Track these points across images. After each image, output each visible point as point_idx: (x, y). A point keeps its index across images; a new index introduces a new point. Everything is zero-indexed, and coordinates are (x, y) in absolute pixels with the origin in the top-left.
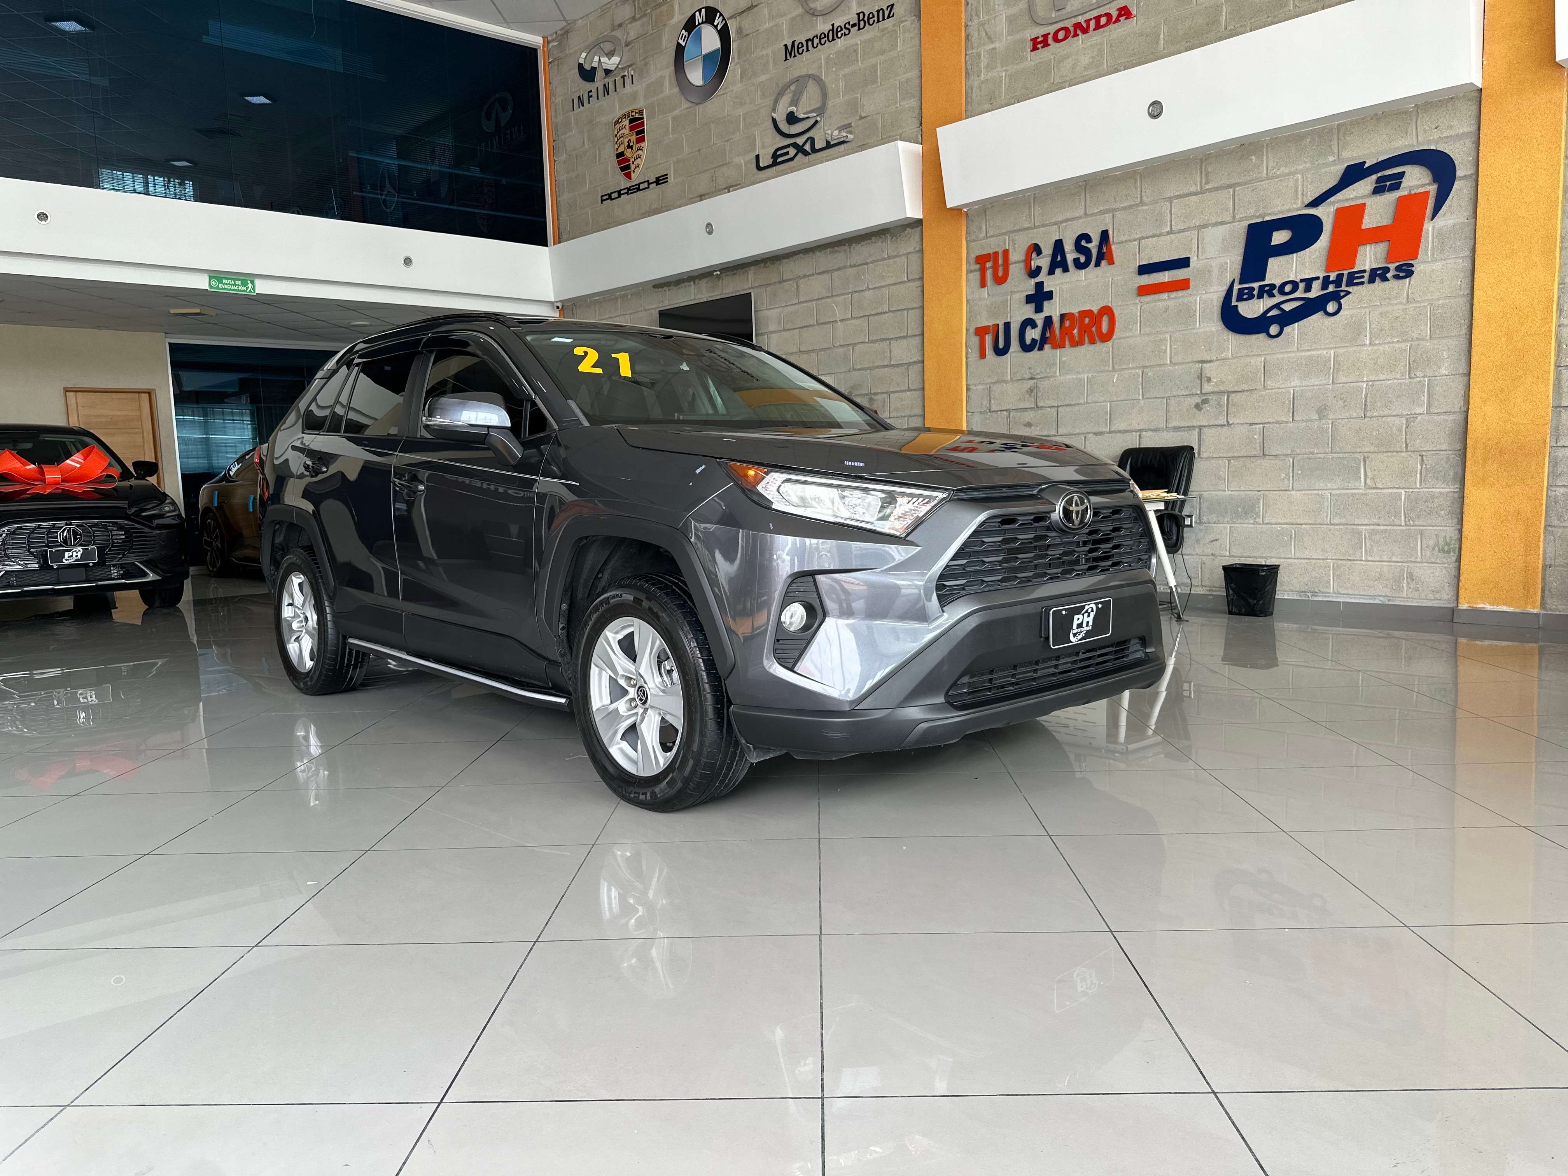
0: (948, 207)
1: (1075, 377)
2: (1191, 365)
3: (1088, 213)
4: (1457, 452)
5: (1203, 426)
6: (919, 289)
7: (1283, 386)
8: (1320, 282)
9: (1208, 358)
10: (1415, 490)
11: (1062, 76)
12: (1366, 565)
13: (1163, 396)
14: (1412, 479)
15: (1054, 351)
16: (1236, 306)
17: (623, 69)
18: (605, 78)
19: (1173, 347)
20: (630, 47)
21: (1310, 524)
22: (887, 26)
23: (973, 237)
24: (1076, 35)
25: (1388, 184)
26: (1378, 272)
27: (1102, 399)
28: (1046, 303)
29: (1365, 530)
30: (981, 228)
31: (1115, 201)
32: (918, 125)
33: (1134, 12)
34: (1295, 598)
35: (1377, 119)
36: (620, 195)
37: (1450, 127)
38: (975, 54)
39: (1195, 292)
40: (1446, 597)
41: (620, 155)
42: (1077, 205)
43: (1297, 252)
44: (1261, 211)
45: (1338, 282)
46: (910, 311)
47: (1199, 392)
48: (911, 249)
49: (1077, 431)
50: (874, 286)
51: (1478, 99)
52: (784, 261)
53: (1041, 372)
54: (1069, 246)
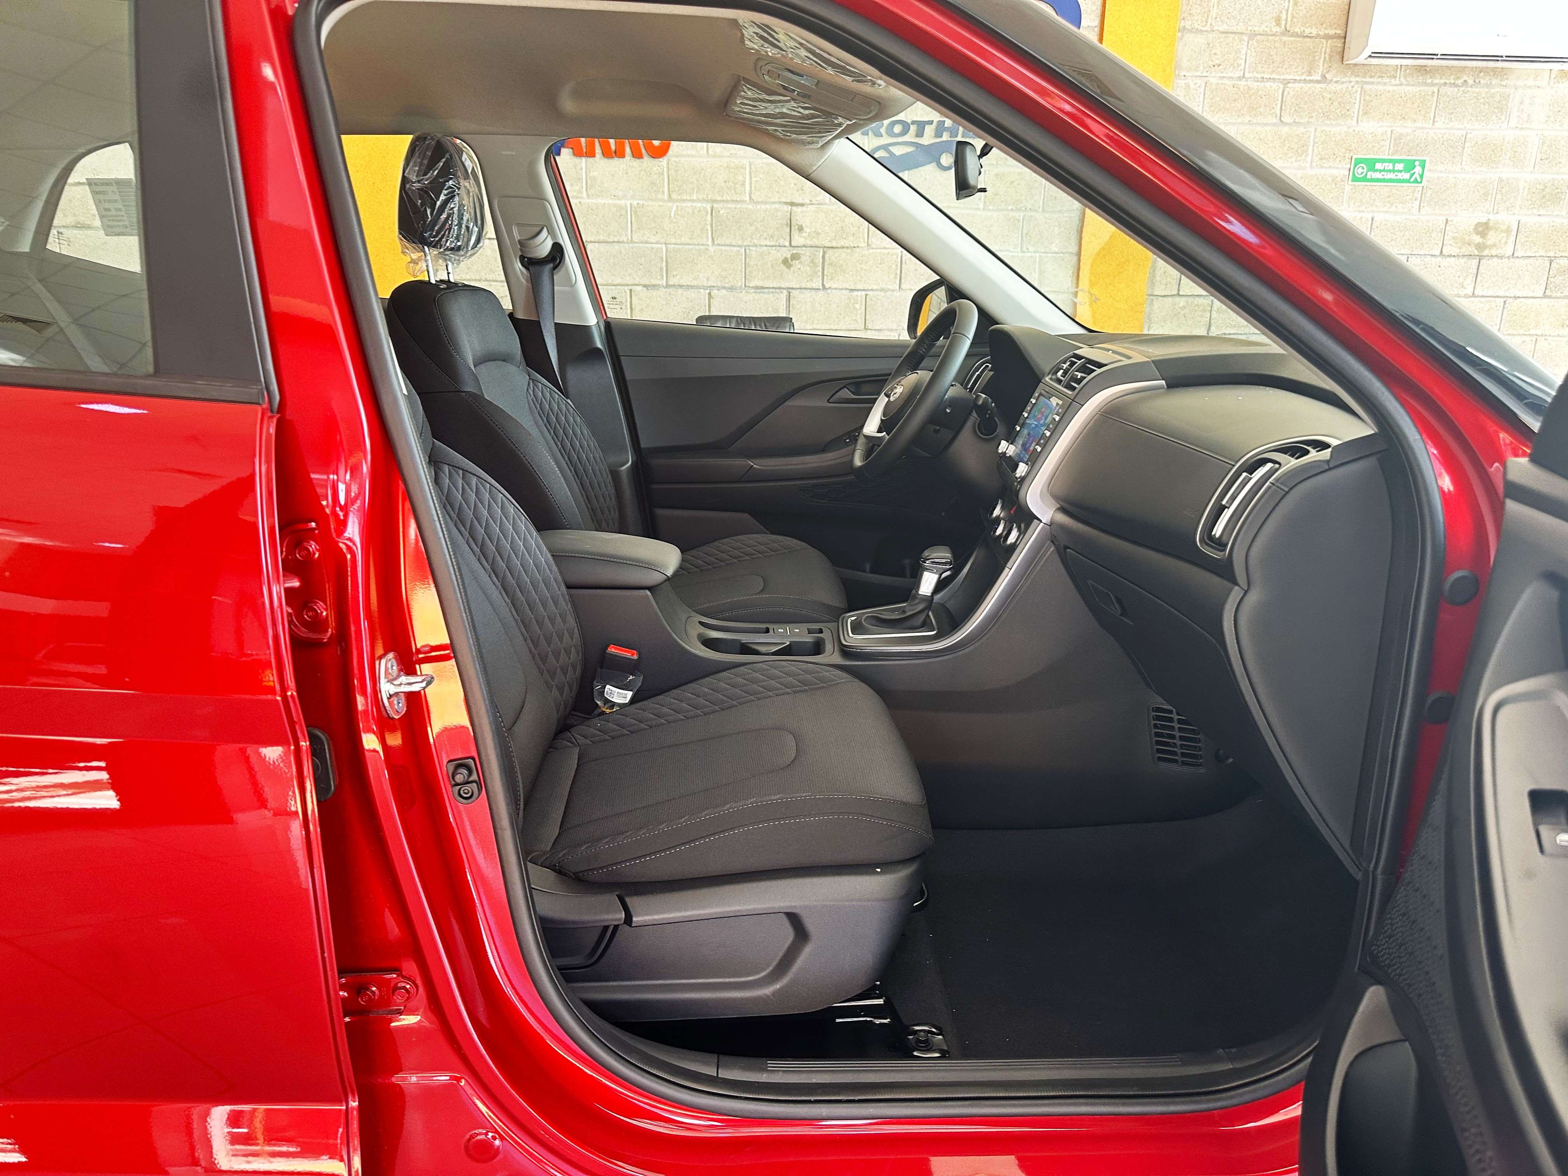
1: (611, 202)
2: (777, 206)
5: (793, 288)
8: (933, 127)
9: (800, 201)
13: (740, 243)
19: (753, 179)
27: (653, 239)
47: (787, 244)
49: (618, 281)
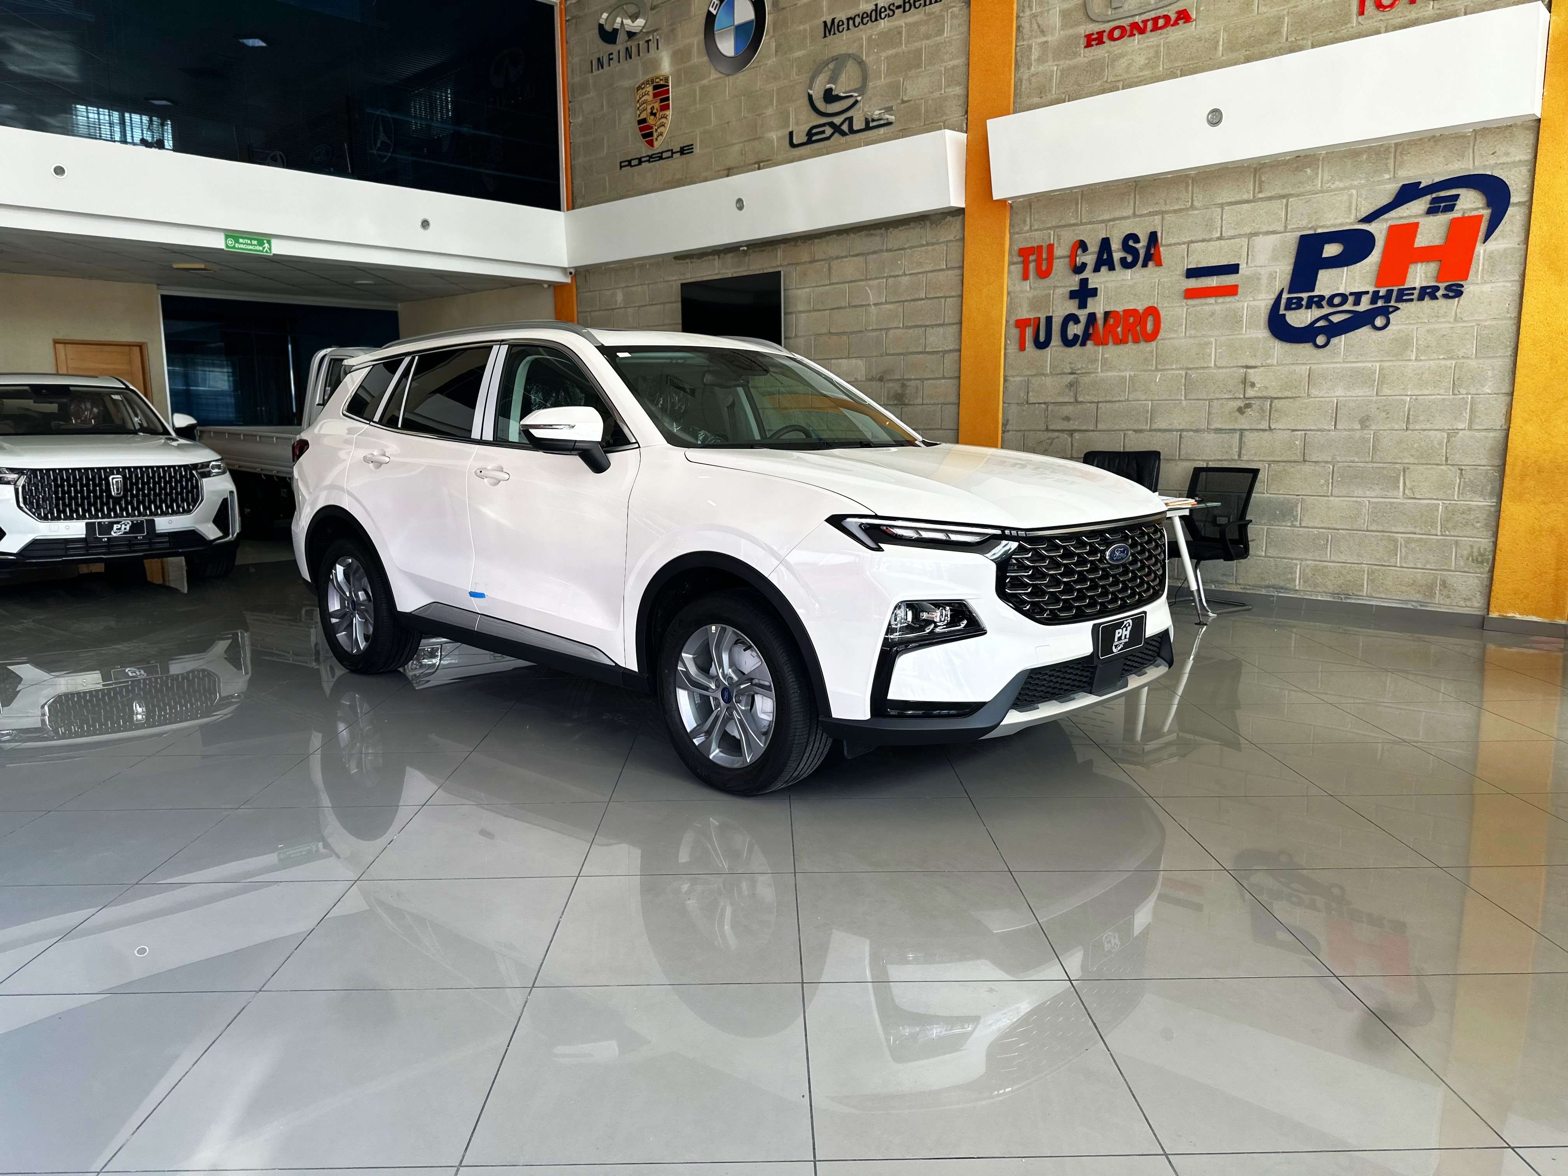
0: (995, 198)
1: (1116, 374)
2: (1235, 369)
3: (1137, 213)
4: (1494, 468)
5: (1245, 430)
6: (959, 278)
7: (1327, 395)
8: (1369, 296)
9: (1253, 364)
10: (1453, 502)
11: (1116, 76)
12: (1400, 571)
13: (1205, 398)
14: (1449, 491)
15: (1096, 348)
16: (1284, 315)
17: (648, 33)
18: (627, 41)
19: (1218, 351)
20: (654, 12)
21: (1347, 529)
22: (934, 10)
23: (1017, 230)
24: (1132, 35)
25: (1443, 205)
26: (1428, 291)
27: (1144, 397)
28: (1090, 301)
29: (1402, 537)
30: (1025, 221)
31: (1166, 204)
32: (964, 114)
33: (1194, 16)
34: (1329, 599)
35: (1435, 141)
36: (640, 162)
37: (1507, 154)
38: (1026, 46)
39: (1242, 299)
40: (1476, 605)
41: (641, 122)
42: (1126, 204)
43: (1347, 265)
44: (1314, 223)
45: (1388, 297)
46: (948, 300)
47: (1242, 396)
48: (951, 237)
49: (1117, 427)
50: (911, 272)
51: (1536, 129)
52: (817, 241)
53: (1082, 368)
54: (1116, 245)
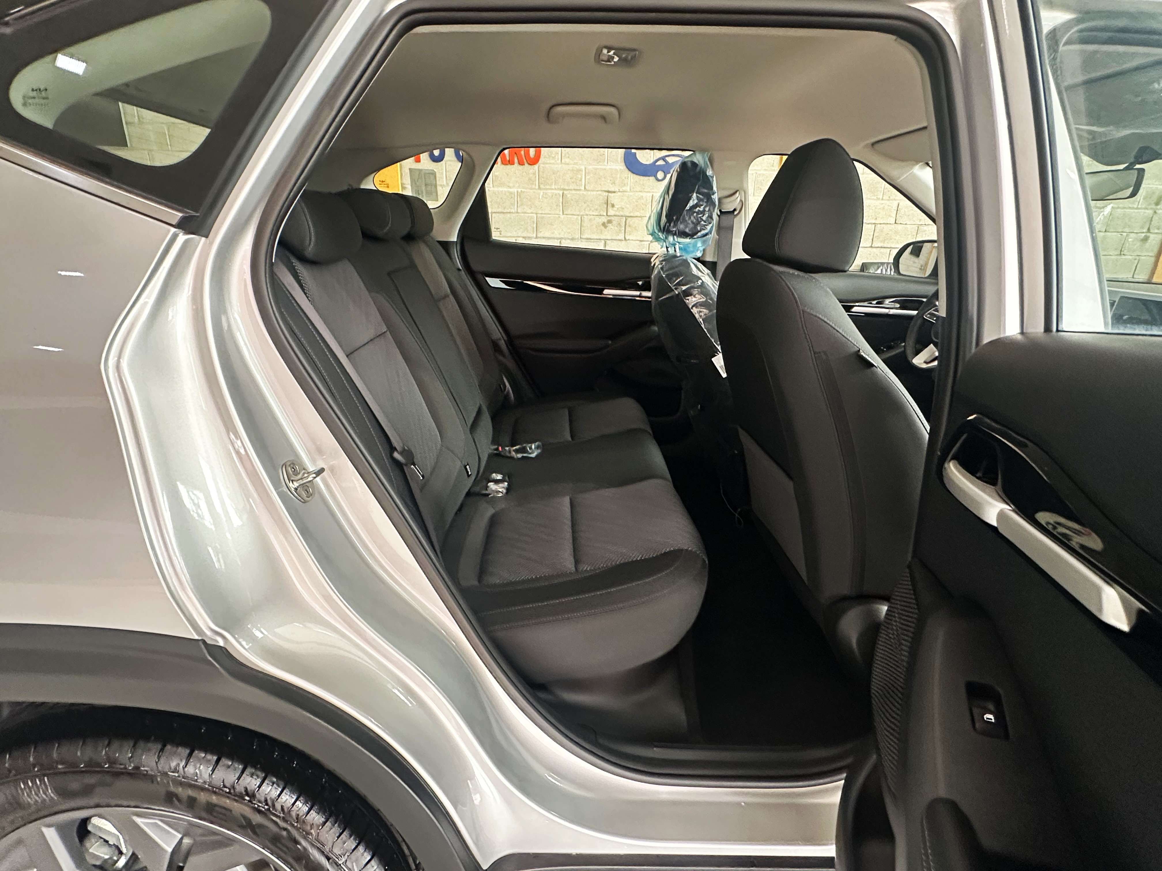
1: (506, 189)
2: (600, 192)
5: (607, 240)
9: (612, 189)
13: (578, 213)
19: (587, 178)
27: (529, 211)
47: (605, 214)
